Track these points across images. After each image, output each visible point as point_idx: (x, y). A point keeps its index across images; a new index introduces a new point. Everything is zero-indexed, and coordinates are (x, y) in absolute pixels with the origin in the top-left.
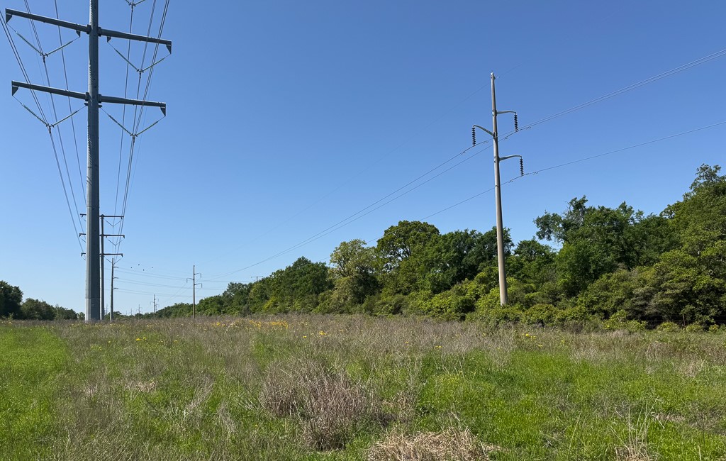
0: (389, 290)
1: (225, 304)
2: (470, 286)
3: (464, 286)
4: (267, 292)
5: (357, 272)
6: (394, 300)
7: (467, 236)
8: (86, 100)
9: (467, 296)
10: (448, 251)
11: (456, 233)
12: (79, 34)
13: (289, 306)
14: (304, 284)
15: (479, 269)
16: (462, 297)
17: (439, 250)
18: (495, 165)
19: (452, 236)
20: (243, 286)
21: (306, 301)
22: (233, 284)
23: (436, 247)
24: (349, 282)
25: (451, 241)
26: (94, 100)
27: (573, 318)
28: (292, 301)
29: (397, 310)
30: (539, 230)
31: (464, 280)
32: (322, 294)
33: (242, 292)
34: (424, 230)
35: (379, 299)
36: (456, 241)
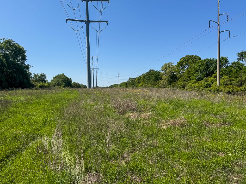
0: (181, 80)
1: (128, 84)
2: (210, 79)
3: (208, 79)
4: (140, 81)
5: (170, 74)
6: (182, 84)
7: (211, 60)
8: (86, 22)
9: (209, 82)
10: (203, 66)
11: (207, 59)
12: (83, 1)
13: (147, 85)
14: (152, 78)
15: (214, 73)
16: (207, 83)
17: (200, 66)
18: (218, 34)
19: (205, 60)
20: (134, 79)
21: (152, 84)
22: (130, 78)
23: (198, 65)
24: (167, 77)
25: (204, 62)
26: (88, 22)
27: (241, 91)
28: (148, 83)
29: (183, 87)
30: (238, 57)
31: (208, 76)
32: (158, 81)
33: (133, 81)
34: (195, 58)
35: (177, 83)
36: (206, 62)
